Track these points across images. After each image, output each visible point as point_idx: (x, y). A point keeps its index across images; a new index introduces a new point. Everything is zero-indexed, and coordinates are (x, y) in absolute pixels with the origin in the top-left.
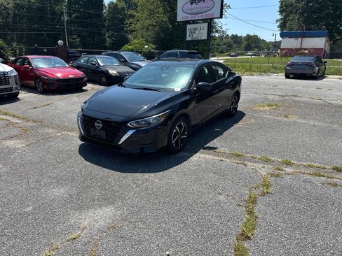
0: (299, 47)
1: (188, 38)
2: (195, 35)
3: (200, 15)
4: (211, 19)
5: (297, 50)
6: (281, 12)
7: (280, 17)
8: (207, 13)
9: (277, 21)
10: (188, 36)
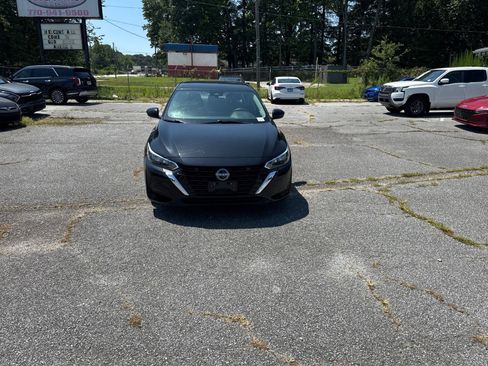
0: (190, 65)
1: (47, 46)
2: (59, 42)
3: (63, 11)
4: (84, 19)
5: (188, 68)
6: (147, 16)
7: (146, 22)
8: (76, 9)
9: (144, 27)
10: (45, 42)
